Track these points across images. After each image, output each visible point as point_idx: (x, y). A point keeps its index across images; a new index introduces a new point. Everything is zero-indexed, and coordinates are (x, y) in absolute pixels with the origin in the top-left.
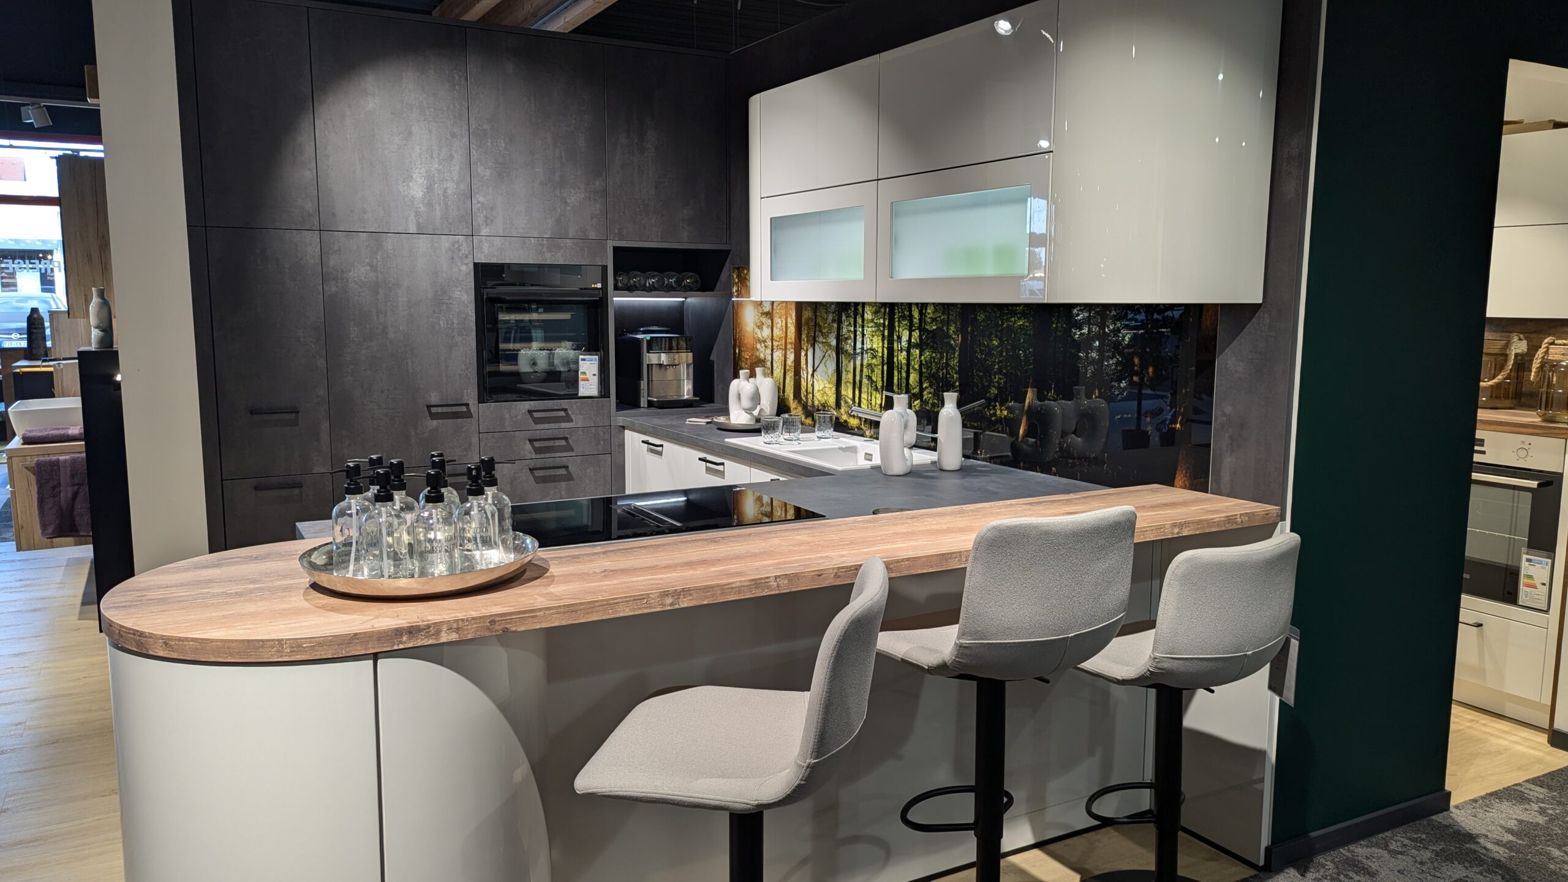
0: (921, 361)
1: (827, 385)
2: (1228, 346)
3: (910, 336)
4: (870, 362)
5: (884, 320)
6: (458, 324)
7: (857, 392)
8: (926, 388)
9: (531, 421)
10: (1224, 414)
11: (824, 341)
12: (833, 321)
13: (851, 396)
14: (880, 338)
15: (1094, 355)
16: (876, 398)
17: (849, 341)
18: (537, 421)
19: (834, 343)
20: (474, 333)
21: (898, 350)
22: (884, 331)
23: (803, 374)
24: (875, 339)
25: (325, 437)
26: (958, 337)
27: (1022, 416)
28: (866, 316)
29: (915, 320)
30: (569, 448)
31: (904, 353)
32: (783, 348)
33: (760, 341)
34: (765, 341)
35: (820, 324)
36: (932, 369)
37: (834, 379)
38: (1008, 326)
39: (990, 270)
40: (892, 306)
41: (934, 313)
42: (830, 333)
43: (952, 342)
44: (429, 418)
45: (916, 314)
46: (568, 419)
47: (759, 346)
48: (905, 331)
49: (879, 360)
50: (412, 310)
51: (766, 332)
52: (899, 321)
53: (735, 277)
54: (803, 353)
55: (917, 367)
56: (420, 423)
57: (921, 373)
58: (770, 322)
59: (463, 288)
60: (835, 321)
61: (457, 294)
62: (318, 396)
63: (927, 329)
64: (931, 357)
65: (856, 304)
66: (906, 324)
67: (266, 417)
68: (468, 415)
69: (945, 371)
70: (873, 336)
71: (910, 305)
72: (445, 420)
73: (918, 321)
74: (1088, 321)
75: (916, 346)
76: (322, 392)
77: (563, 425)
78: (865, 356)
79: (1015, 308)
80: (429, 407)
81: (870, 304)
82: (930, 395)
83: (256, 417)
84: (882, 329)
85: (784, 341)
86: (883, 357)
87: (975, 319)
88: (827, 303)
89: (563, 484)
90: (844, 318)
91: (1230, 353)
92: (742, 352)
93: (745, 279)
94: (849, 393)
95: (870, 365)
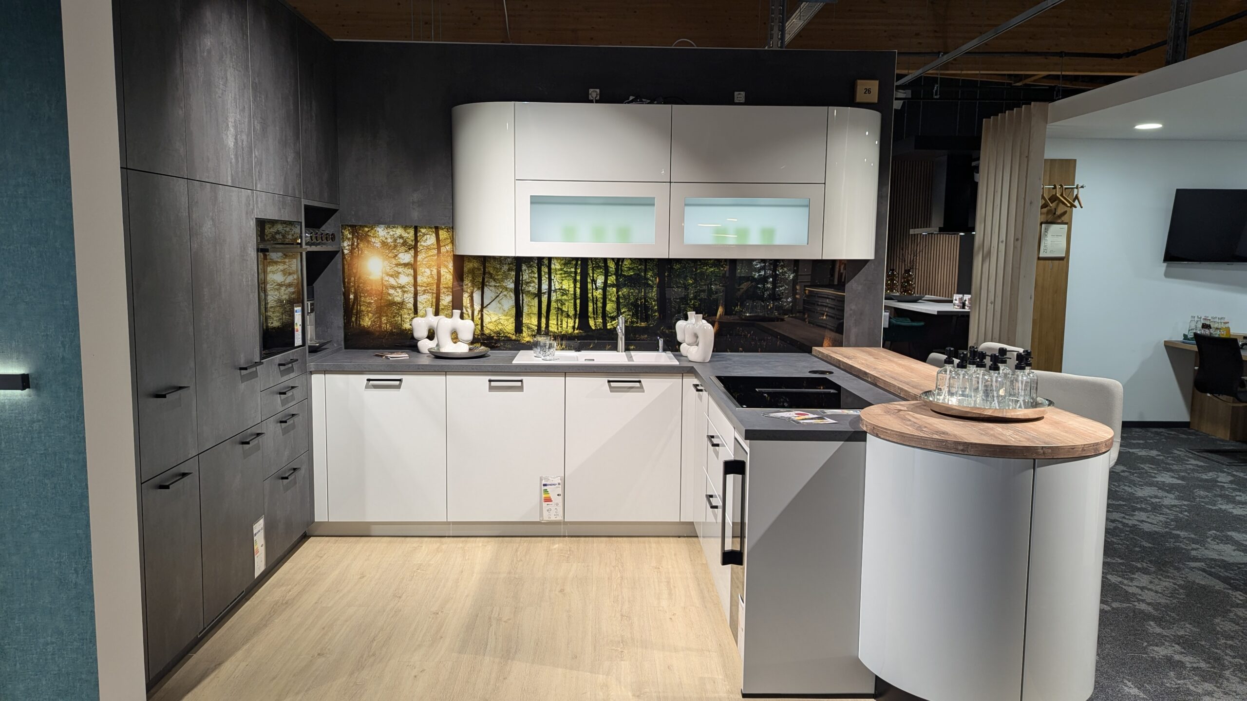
0: (618, 296)
1: (504, 317)
2: (852, 278)
3: (606, 279)
5: (576, 269)
6: (251, 280)
7: (544, 320)
9: (279, 374)
11: (498, 285)
12: (509, 270)
13: (536, 323)
14: (571, 281)
17: (532, 285)
18: (282, 374)
19: (512, 286)
21: (593, 289)
22: (575, 277)
24: (565, 282)
25: (194, 413)
26: (656, 279)
28: (553, 266)
29: (611, 269)
30: (294, 397)
31: (600, 291)
32: (435, 291)
34: (402, 287)
35: (492, 272)
36: (630, 300)
37: (513, 311)
40: (585, 261)
41: (631, 264)
42: (506, 279)
43: (650, 282)
44: (240, 382)
45: (612, 266)
46: (292, 369)
47: (391, 291)
48: (600, 276)
49: (571, 297)
50: (231, 268)
51: (405, 279)
52: (593, 270)
53: (347, 233)
54: (466, 296)
55: (614, 299)
57: (618, 303)
58: (412, 271)
59: (252, 242)
60: (512, 270)
61: (250, 249)
62: (190, 369)
63: (624, 275)
64: (629, 292)
65: (540, 259)
66: (601, 272)
68: (256, 375)
69: (643, 300)
70: (562, 280)
71: (605, 260)
72: (247, 383)
73: (614, 270)
75: (613, 285)
76: (192, 364)
78: (553, 294)
79: (706, 261)
81: (557, 258)
82: (629, 316)
84: (573, 275)
85: (435, 286)
86: (575, 294)
87: (672, 268)
88: (501, 257)
89: (293, 433)
90: (524, 267)
91: (854, 280)
92: (361, 297)
93: (367, 235)
94: (533, 321)
95: (559, 300)
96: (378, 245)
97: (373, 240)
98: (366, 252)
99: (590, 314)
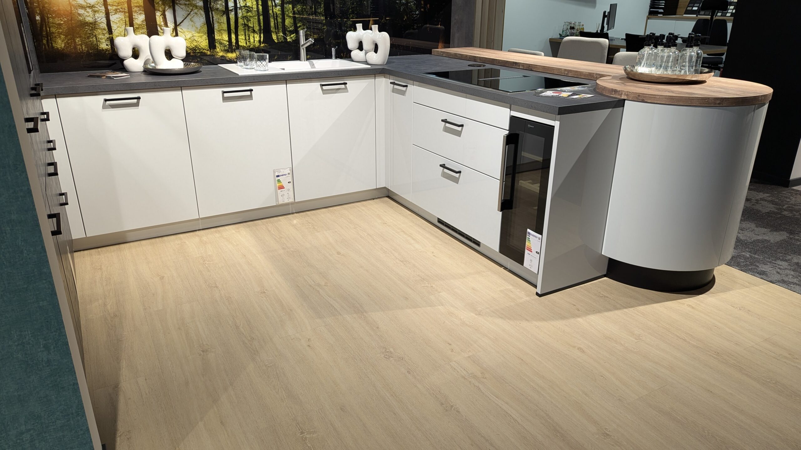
0: (294, 11)
1: (197, 35)
4: (245, 15)
7: (233, 36)
8: (300, 26)
10: (455, 19)
11: (187, 3)
13: (227, 39)
16: (254, 37)
19: (201, 4)
21: (273, 6)
31: (278, 8)
32: (127, 10)
33: (82, 7)
34: (91, 7)
37: (205, 29)
47: (81, 11)
49: (255, 13)
54: (158, 14)
55: (291, 15)
57: (294, 18)
64: (302, 9)
69: (314, 15)
78: (239, 11)
85: (126, 5)
86: (258, 11)
92: (48, 18)
94: (224, 37)
95: (245, 17)
99: (272, 29)
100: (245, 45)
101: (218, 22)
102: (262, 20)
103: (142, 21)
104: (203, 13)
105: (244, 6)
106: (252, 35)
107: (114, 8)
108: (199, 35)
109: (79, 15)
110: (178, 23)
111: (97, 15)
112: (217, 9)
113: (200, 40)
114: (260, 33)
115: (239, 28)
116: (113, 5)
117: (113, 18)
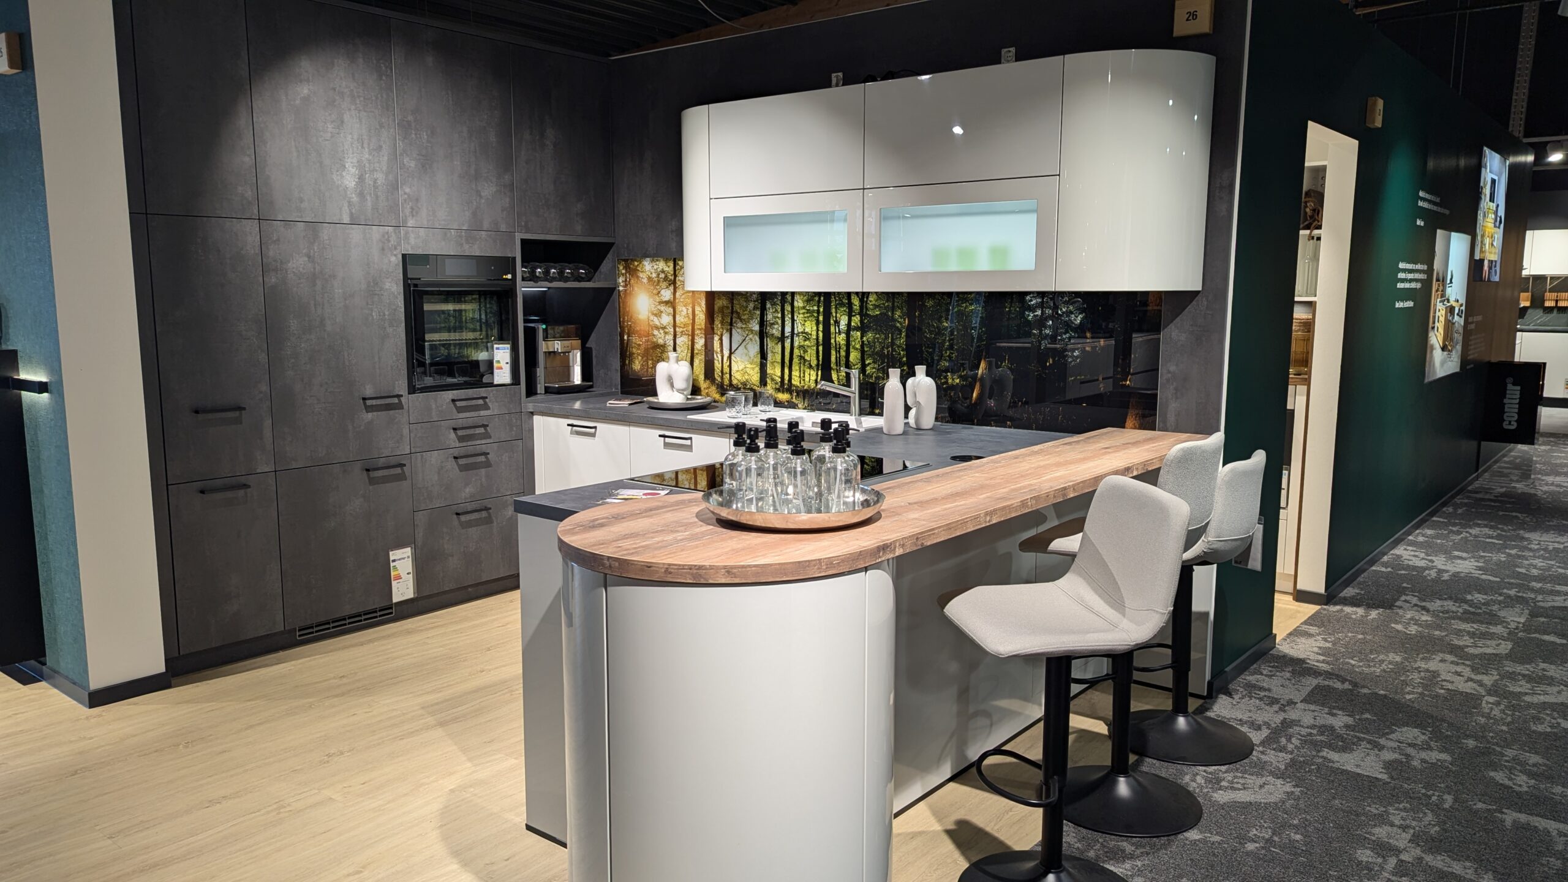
0: (863, 342)
1: (748, 366)
2: (1172, 322)
3: (850, 321)
4: (802, 344)
5: (818, 307)
6: (389, 315)
7: (787, 371)
8: (869, 364)
9: (455, 410)
10: (1169, 372)
11: (744, 326)
12: (755, 308)
13: (779, 374)
14: (814, 323)
15: (1047, 331)
16: (810, 374)
17: (776, 326)
18: (460, 410)
19: (757, 328)
20: (403, 324)
21: (836, 333)
22: (818, 317)
23: (717, 358)
24: (808, 324)
25: (267, 433)
26: (905, 320)
27: (976, 383)
28: (796, 304)
29: (855, 307)
30: (487, 436)
31: (843, 336)
32: (690, 333)
33: (657, 328)
34: (664, 328)
35: (739, 311)
36: (875, 348)
37: (758, 360)
38: (959, 311)
39: (953, 267)
40: (827, 296)
41: (876, 301)
42: (752, 319)
43: (898, 325)
44: (364, 411)
45: (856, 302)
46: (486, 407)
47: (656, 332)
48: (843, 317)
49: (813, 342)
50: (347, 302)
51: (666, 320)
52: (836, 308)
53: (621, 268)
54: (716, 338)
55: (858, 346)
56: (356, 416)
57: (863, 352)
58: (672, 310)
59: (392, 280)
60: (757, 308)
61: (387, 285)
62: (261, 392)
63: (869, 315)
64: (874, 338)
65: (784, 294)
66: (845, 311)
67: (210, 416)
68: (399, 406)
69: (890, 349)
70: (805, 321)
71: (849, 294)
72: (379, 413)
73: (858, 308)
74: (1041, 306)
75: (857, 329)
76: (264, 387)
77: (482, 413)
78: (796, 339)
79: (966, 296)
80: (364, 399)
81: (800, 293)
82: (874, 370)
83: (200, 417)
84: (816, 315)
85: (690, 327)
86: (817, 339)
87: (923, 305)
88: (747, 292)
89: (483, 471)
90: (768, 305)
91: (1173, 327)
92: (632, 338)
93: (636, 270)
94: (777, 371)
95: (802, 346)
96: (645, 281)
97: (641, 275)
98: (636, 289)
99: (833, 365)
100: (798, 384)
101: (772, 352)
102: (821, 352)
103: (702, 346)
104: (758, 339)
105: (802, 333)
106: (807, 371)
107: (681, 329)
108: (752, 366)
109: (654, 335)
110: (733, 350)
111: (667, 337)
112: (773, 335)
113: (751, 372)
114: (818, 370)
115: (794, 361)
116: (680, 327)
117: (678, 341)
